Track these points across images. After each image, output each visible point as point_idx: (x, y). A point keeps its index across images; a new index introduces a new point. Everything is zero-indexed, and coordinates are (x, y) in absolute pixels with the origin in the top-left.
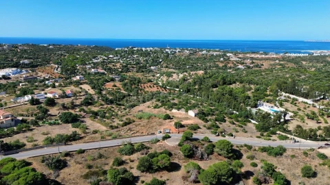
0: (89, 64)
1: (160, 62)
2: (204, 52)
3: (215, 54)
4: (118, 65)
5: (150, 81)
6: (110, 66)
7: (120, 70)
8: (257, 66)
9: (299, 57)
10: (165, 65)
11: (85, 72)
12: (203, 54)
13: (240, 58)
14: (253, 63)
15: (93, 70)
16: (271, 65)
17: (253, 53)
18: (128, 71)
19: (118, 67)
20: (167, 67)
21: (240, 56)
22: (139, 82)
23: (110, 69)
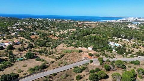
0: (14, 26)
1: (50, 25)
2: (66, 21)
3: (71, 21)
4: (30, 27)
5: (51, 34)
6: (26, 27)
7: (32, 29)
8: (91, 27)
9: (103, 23)
10: (52, 26)
11: (13, 30)
12: (66, 22)
13: (82, 23)
14: (89, 25)
15: (17, 29)
16: (96, 26)
17: (86, 21)
18: (36, 29)
19: (30, 28)
20: (54, 27)
21: (82, 22)
22: (46, 35)
23: (26, 29)
